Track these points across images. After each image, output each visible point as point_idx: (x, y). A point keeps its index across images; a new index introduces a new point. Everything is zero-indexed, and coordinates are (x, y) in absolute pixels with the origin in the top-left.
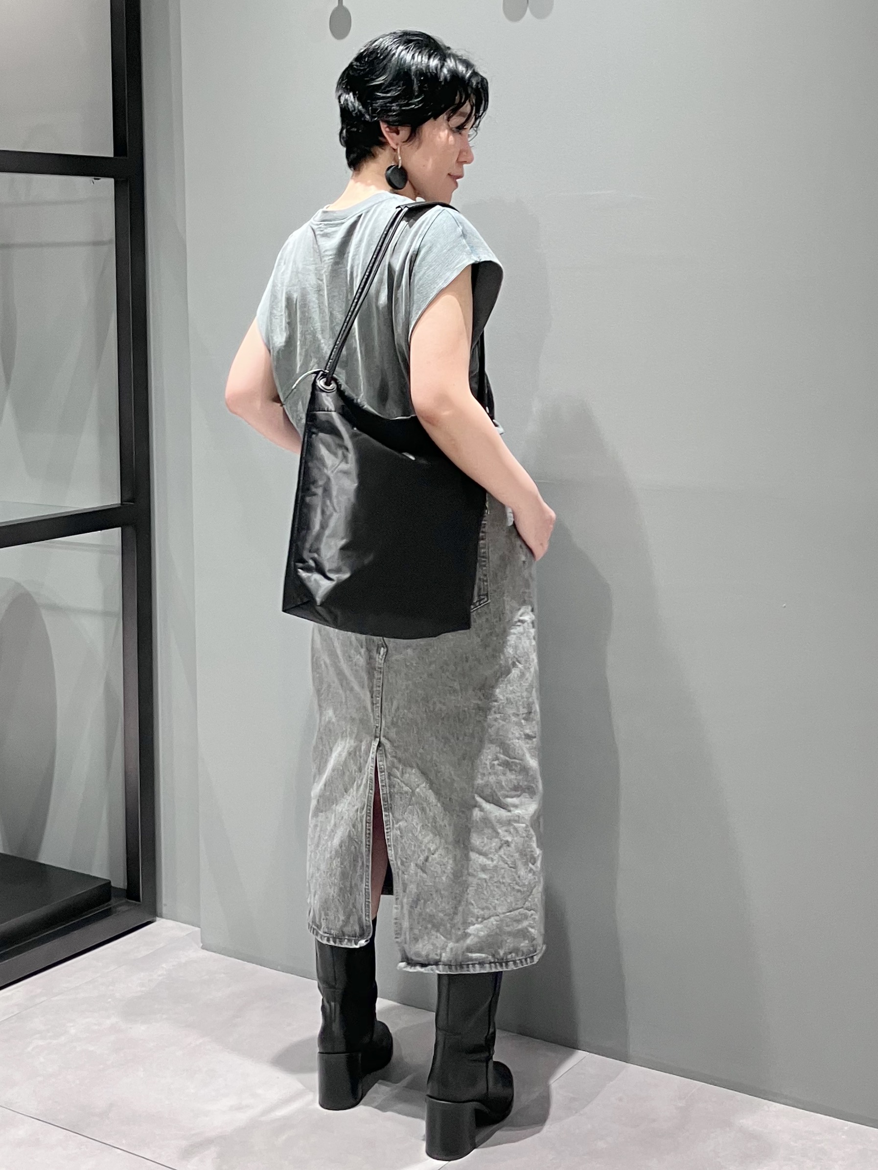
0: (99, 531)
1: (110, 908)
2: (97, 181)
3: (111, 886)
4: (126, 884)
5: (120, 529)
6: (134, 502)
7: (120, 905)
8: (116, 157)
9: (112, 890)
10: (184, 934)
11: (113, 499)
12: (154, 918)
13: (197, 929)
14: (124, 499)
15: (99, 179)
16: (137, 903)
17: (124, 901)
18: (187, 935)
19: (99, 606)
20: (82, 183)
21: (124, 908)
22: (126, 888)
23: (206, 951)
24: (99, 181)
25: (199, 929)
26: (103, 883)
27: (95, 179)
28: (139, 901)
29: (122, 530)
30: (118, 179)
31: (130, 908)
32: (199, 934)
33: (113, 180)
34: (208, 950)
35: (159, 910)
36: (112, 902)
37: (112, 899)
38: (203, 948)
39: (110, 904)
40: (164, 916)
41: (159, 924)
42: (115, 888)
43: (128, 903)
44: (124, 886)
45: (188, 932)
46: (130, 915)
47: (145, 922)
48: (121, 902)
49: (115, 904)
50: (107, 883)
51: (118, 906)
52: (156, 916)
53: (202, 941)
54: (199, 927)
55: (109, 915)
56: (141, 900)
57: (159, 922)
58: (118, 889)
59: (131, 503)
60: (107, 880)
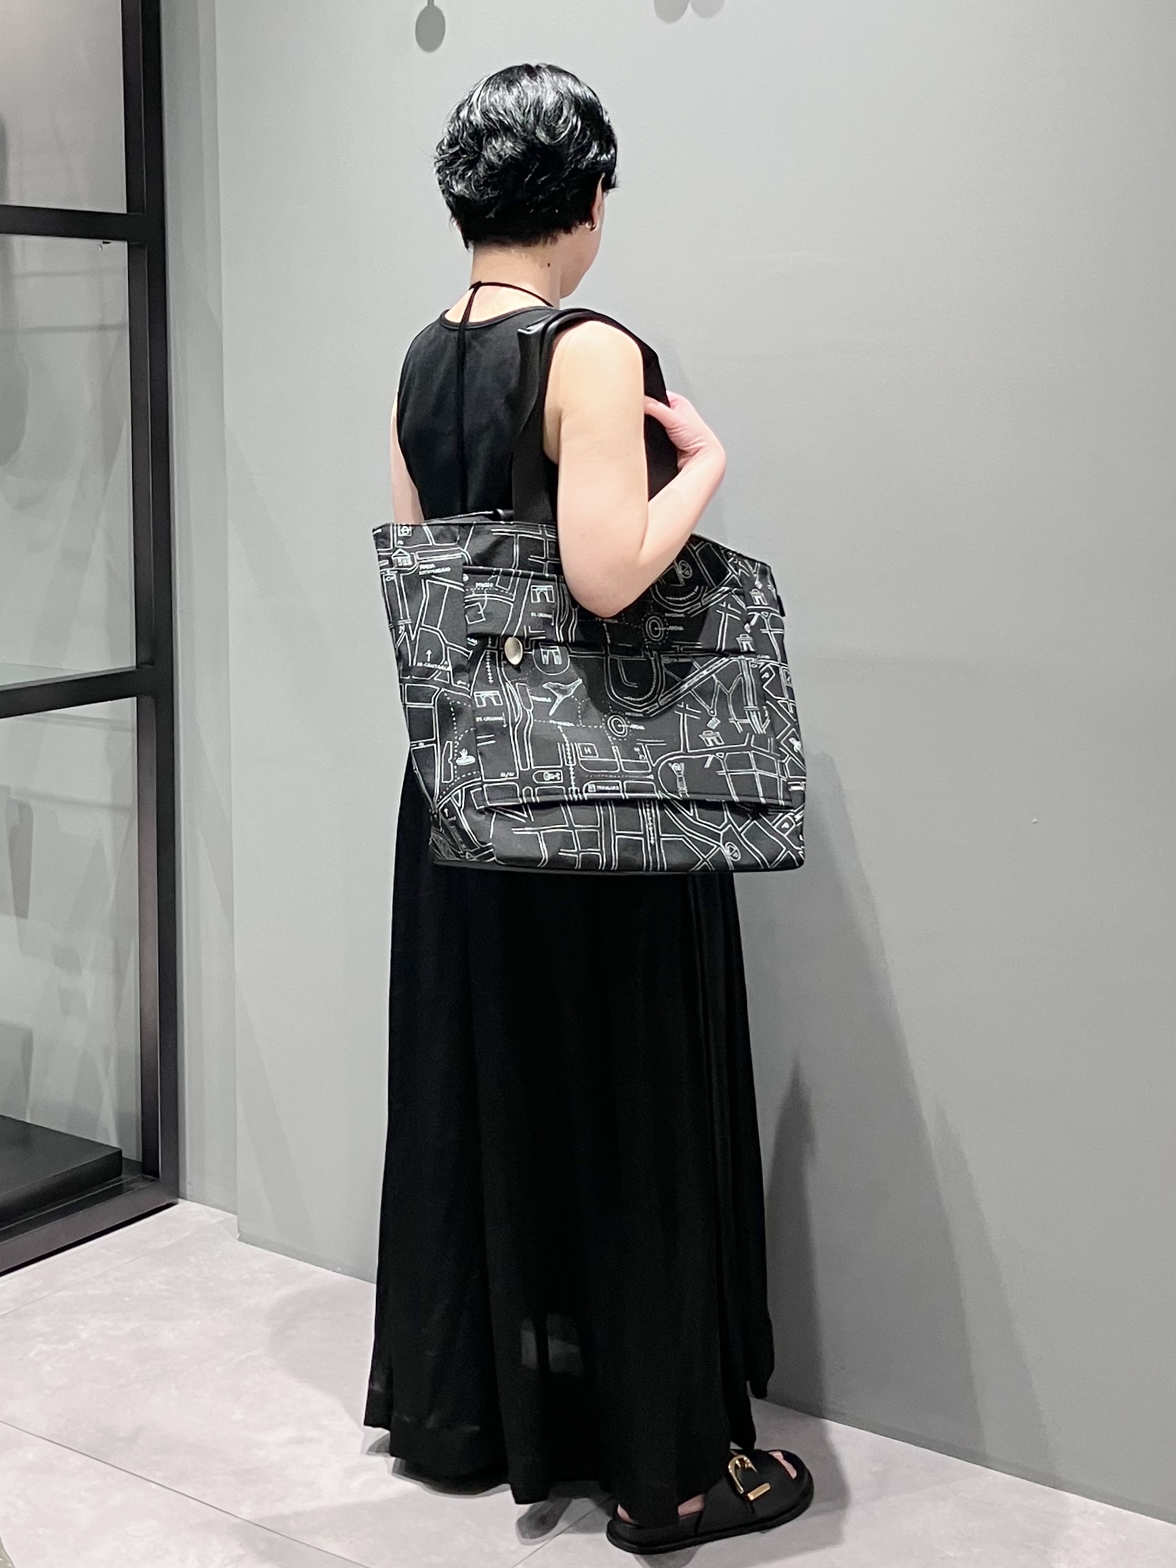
0: (108, 702)
1: (121, 1184)
2: (105, 246)
3: (122, 1158)
4: (141, 1155)
5: (134, 699)
6: (152, 663)
7: (136, 1181)
8: (130, 214)
9: (124, 1162)
10: (214, 1221)
11: (126, 660)
12: (175, 1200)
13: (231, 1215)
14: (141, 660)
15: (109, 243)
16: (156, 1178)
17: (138, 1176)
18: (220, 1222)
19: (107, 799)
20: (86, 247)
21: (139, 1185)
22: (141, 1160)
23: (244, 1244)
24: (109, 244)
25: (236, 1217)
26: (114, 1151)
27: (104, 243)
28: (158, 1177)
29: (137, 700)
30: (134, 243)
31: (146, 1185)
32: (235, 1222)
33: (126, 244)
34: (247, 1243)
35: (181, 1189)
36: (123, 1176)
37: (123, 1173)
38: (240, 1239)
39: (121, 1180)
40: (188, 1197)
41: (182, 1208)
42: (127, 1159)
43: (144, 1178)
44: (138, 1157)
45: (221, 1219)
46: (146, 1195)
47: (165, 1204)
48: (134, 1177)
49: (129, 1179)
50: (118, 1152)
51: (132, 1182)
52: (179, 1197)
53: (239, 1231)
54: (236, 1214)
55: (120, 1193)
56: (160, 1176)
57: (182, 1205)
58: (130, 1161)
59: (150, 666)
60: (118, 1148)
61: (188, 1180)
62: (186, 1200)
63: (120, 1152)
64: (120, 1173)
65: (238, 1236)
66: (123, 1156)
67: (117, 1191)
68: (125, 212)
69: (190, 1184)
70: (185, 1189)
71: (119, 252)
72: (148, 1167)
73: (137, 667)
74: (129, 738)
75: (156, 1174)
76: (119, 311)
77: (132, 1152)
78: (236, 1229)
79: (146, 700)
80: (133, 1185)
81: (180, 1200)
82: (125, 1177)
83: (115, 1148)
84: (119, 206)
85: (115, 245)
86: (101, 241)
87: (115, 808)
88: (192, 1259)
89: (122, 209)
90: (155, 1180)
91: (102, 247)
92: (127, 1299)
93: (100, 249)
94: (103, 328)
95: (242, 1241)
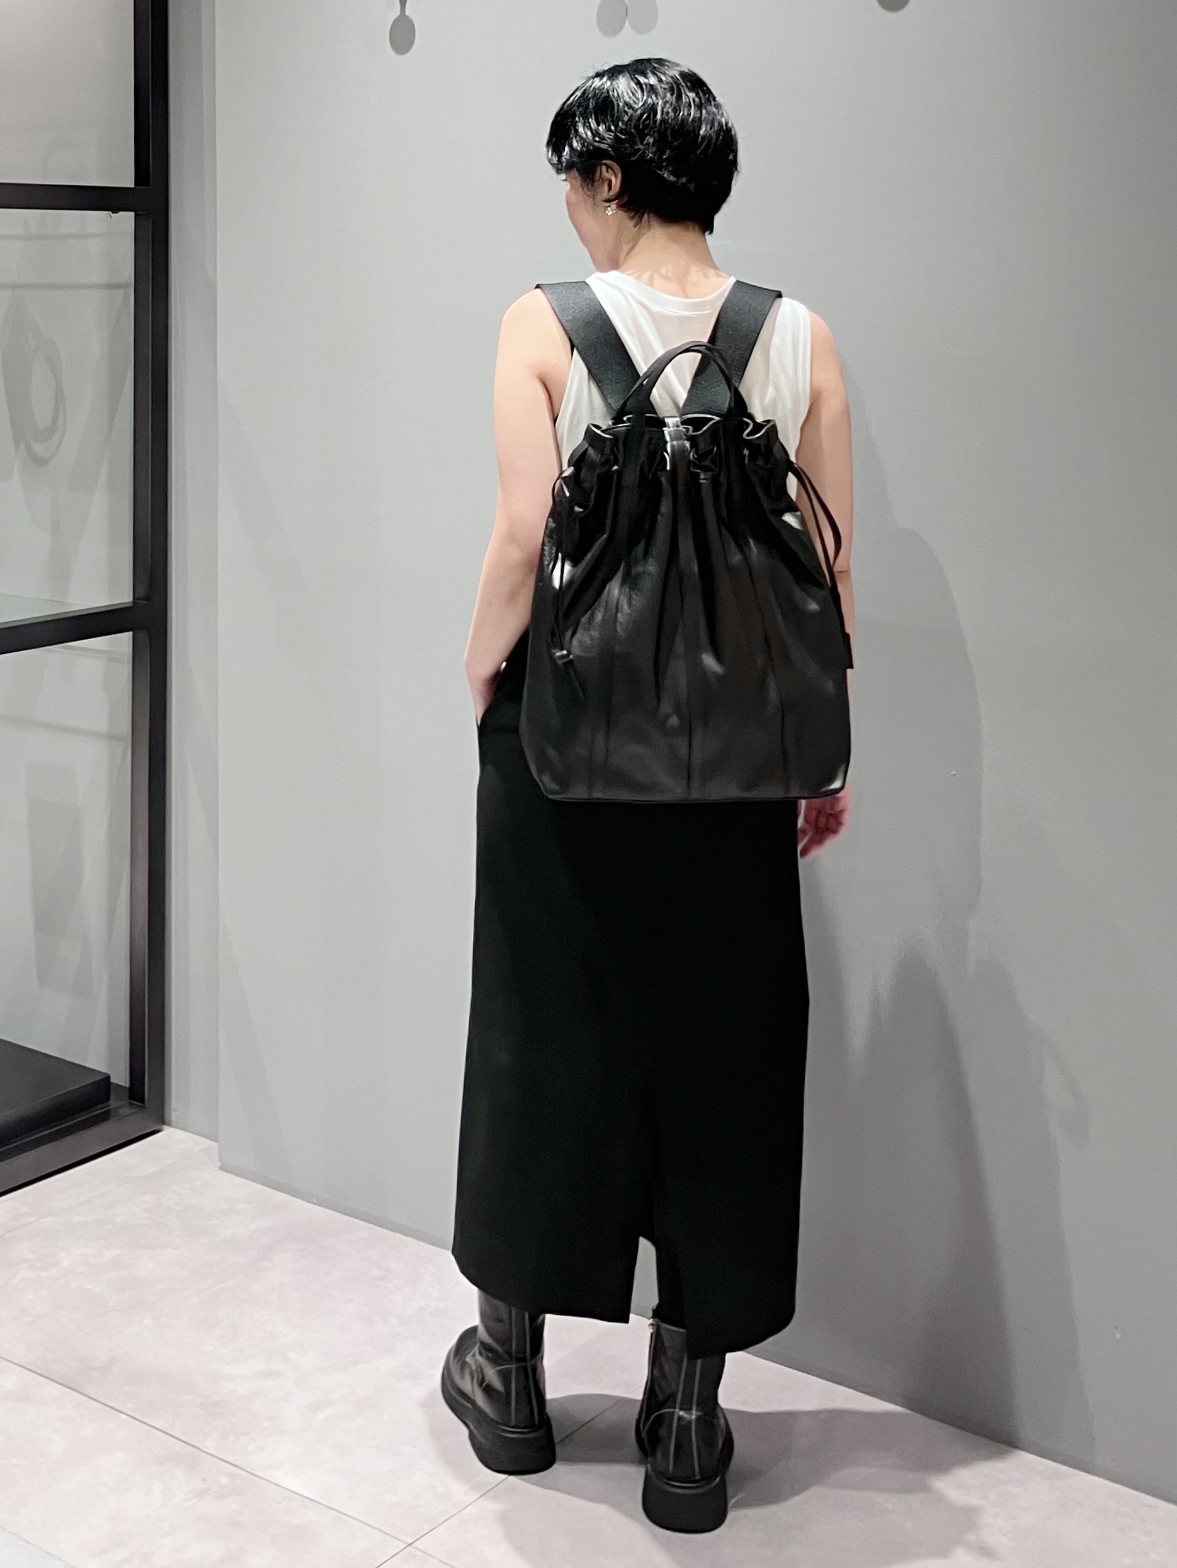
0: (109, 636)
1: (108, 1111)
2: (113, 215)
3: (110, 1083)
4: (129, 1080)
5: (131, 633)
6: (148, 601)
7: (121, 1107)
8: (137, 187)
9: (112, 1088)
10: (197, 1148)
12: (162, 1127)
14: (137, 597)
15: (116, 213)
16: (142, 1105)
17: (126, 1102)
18: (200, 1150)
19: (104, 728)
20: (95, 219)
21: (126, 1111)
22: (128, 1085)
23: (224, 1173)
24: (118, 215)
25: (215, 1144)
26: (100, 1077)
27: (113, 213)
28: (143, 1103)
29: (133, 635)
30: (139, 213)
31: (130, 1112)
32: (216, 1150)
33: (133, 213)
34: (226, 1171)
35: (167, 1117)
36: (111, 1102)
37: (111, 1098)
38: (222, 1168)
39: (107, 1107)
40: (173, 1124)
41: (167, 1134)
42: (115, 1085)
43: (130, 1103)
44: (126, 1083)
45: (203, 1147)
46: (134, 1122)
47: (152, 1129)
48: (121, 1103)
49: (115, 1105)
50: (105, 1078)
51: (118, 1108)
52: (163, 1122)
53: (220, 1160)
54: (216, 1141)
55: (107, 1120)
56: (146, 1102)
57: (167, 1132)
58: (118, 1085)
59: (145, 602)
60: (106, 1074)
61: (173, 1106)
62: (170, 1125)
63: (108, 1077)
64: (108, 1099)
65: (219, 1164)
66: (112, 1080)
67: (105, 1117)
68: (133, 186)
69: (175, 1111)
70: (170, 1117)
71: (126, 220)
72: (135, 1093)
73: (134, 602)
74: (124, 672)
75: (142, 1100)
76: (127, 272)
77: (121, 1077)
78: (217, 1158)
79: (142, 634)
80: (120, 1110)
81: (165, 1127)
82: (113, 1103)
83: (100, 1073)
84: (126, 179)
85: (121, 213)
86: (111, 213)
87: (110, 737)
88: (173, 1187)
89: (131, 184)
90: (141, 1107)
91: (111, 217)
92: (109, 1227)
93: (109, 218)
94: (110, 286)
95: (224, 1170)
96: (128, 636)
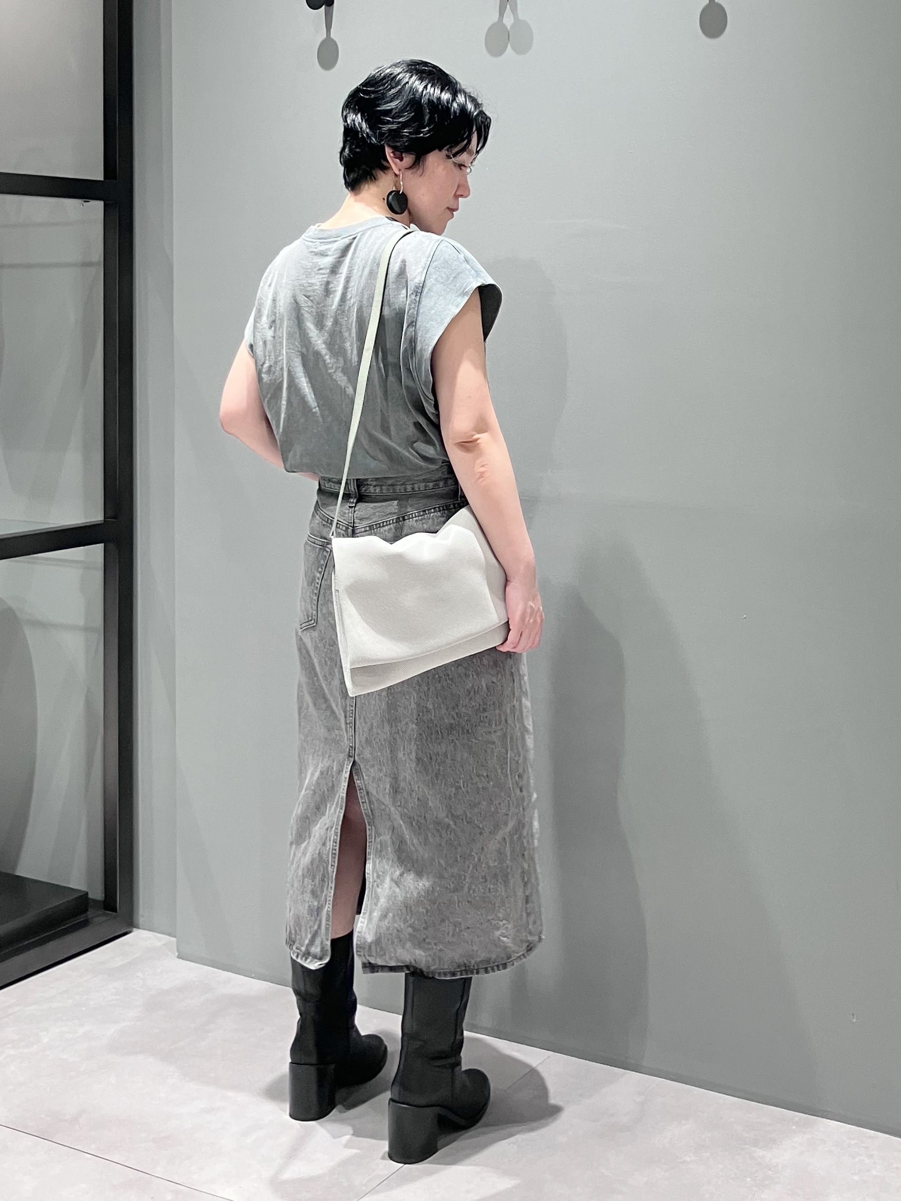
0: (82, 547)
1: (88, 919)
2: (86, 203)
3: (88, 898)
4: (103, 895)
5: (103, 544)
7: (97, 916)
8: (106, 181)
9: (89, 901)
10: (158, 944)
11: (97, 516)
14: (108, 515)
15: (88, 202)
16: (115, 913)
17: (100, 912)
19: (81, 623)
20: (71, 206)
21: (101, 919)
22: (103, 899)
25: (174, 939)
26: (82, 894)
27: (85, 201)
29: (105, 546)
30: (108, 202)
31: (105, 919)
32: (175, 943)
33: (102, 202)
34: (183, 959)
35: (135, 920)
36: (88, 913)
37: (89, 909)
38: (179, 957)
39: (87, 916)
40: (141, 927)
41: (136, 934)
42: (91, 899)
43: (105, 913)
44: (101, 898)
45: (164, 943)
46: (107, 926)
47: (123, 932)
48: (97, 913)
49: (93, 915)
50: (85, 894)
51: (94, 917)
52: (133, 925)
53: (178, 951)
54: (175, 937)
55: (85, 926)
56: (118, 911)
58: (95, 901)
59: (115, 520)
60: (85, 891)
61: (141, 912)
62: (139, 928)
63: (87, 893)
64: (86, 911)
65: (177, 954)
66: (90, 896)
67: (85, 924)
68: (102, 179)
69: (143, 916)
70: (137, 920)
71: (97, 207)
72: (109, 904)
73: (104, 521)
74: (99, 575)
75: (115, 910)
76: (97, 253)
77: (97, 893)
78: (176, 949)
79: (112, 546)
80: (96, 920)
81: (133, 929)
82: (90, 913)
83: (81, 891)
84: (98, 174)
85: (92, 202)
86: (83, 200)
87: (86, 629)
88: (138, 975)
89: (99, 176)
90: (114, 915)
91: (83, 204)
92: (84, 1009)
93: (82, 206)
94: (86, 264)
95: (181, 958)
96: (100, 547)
